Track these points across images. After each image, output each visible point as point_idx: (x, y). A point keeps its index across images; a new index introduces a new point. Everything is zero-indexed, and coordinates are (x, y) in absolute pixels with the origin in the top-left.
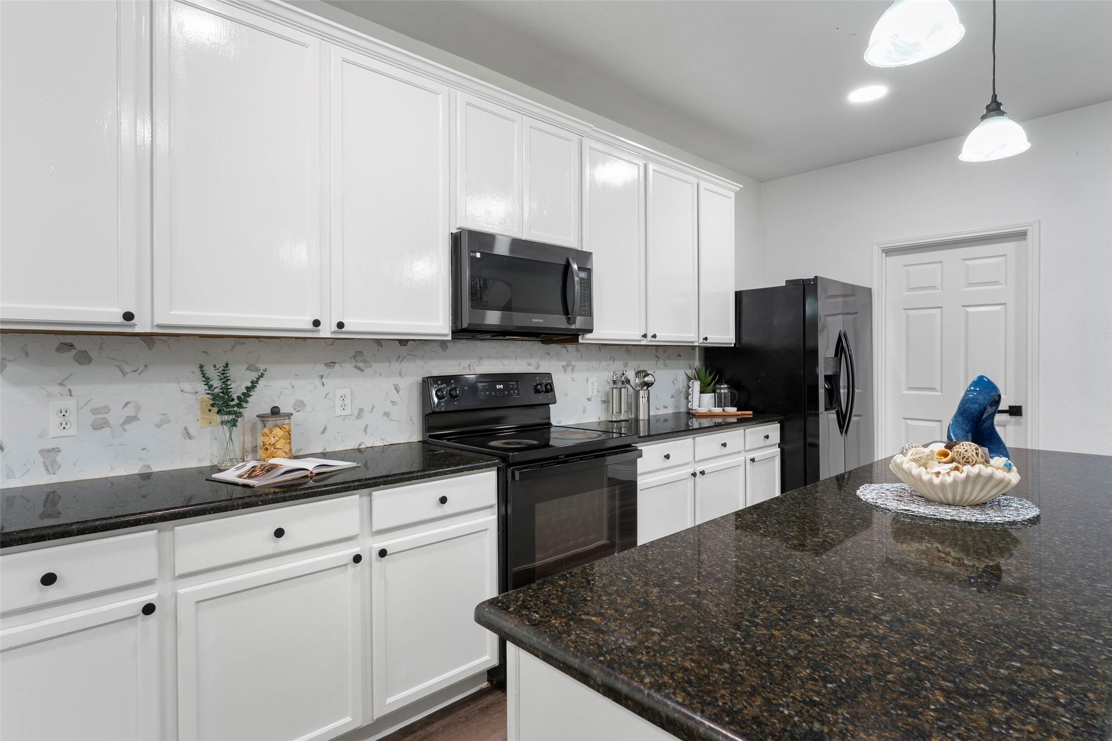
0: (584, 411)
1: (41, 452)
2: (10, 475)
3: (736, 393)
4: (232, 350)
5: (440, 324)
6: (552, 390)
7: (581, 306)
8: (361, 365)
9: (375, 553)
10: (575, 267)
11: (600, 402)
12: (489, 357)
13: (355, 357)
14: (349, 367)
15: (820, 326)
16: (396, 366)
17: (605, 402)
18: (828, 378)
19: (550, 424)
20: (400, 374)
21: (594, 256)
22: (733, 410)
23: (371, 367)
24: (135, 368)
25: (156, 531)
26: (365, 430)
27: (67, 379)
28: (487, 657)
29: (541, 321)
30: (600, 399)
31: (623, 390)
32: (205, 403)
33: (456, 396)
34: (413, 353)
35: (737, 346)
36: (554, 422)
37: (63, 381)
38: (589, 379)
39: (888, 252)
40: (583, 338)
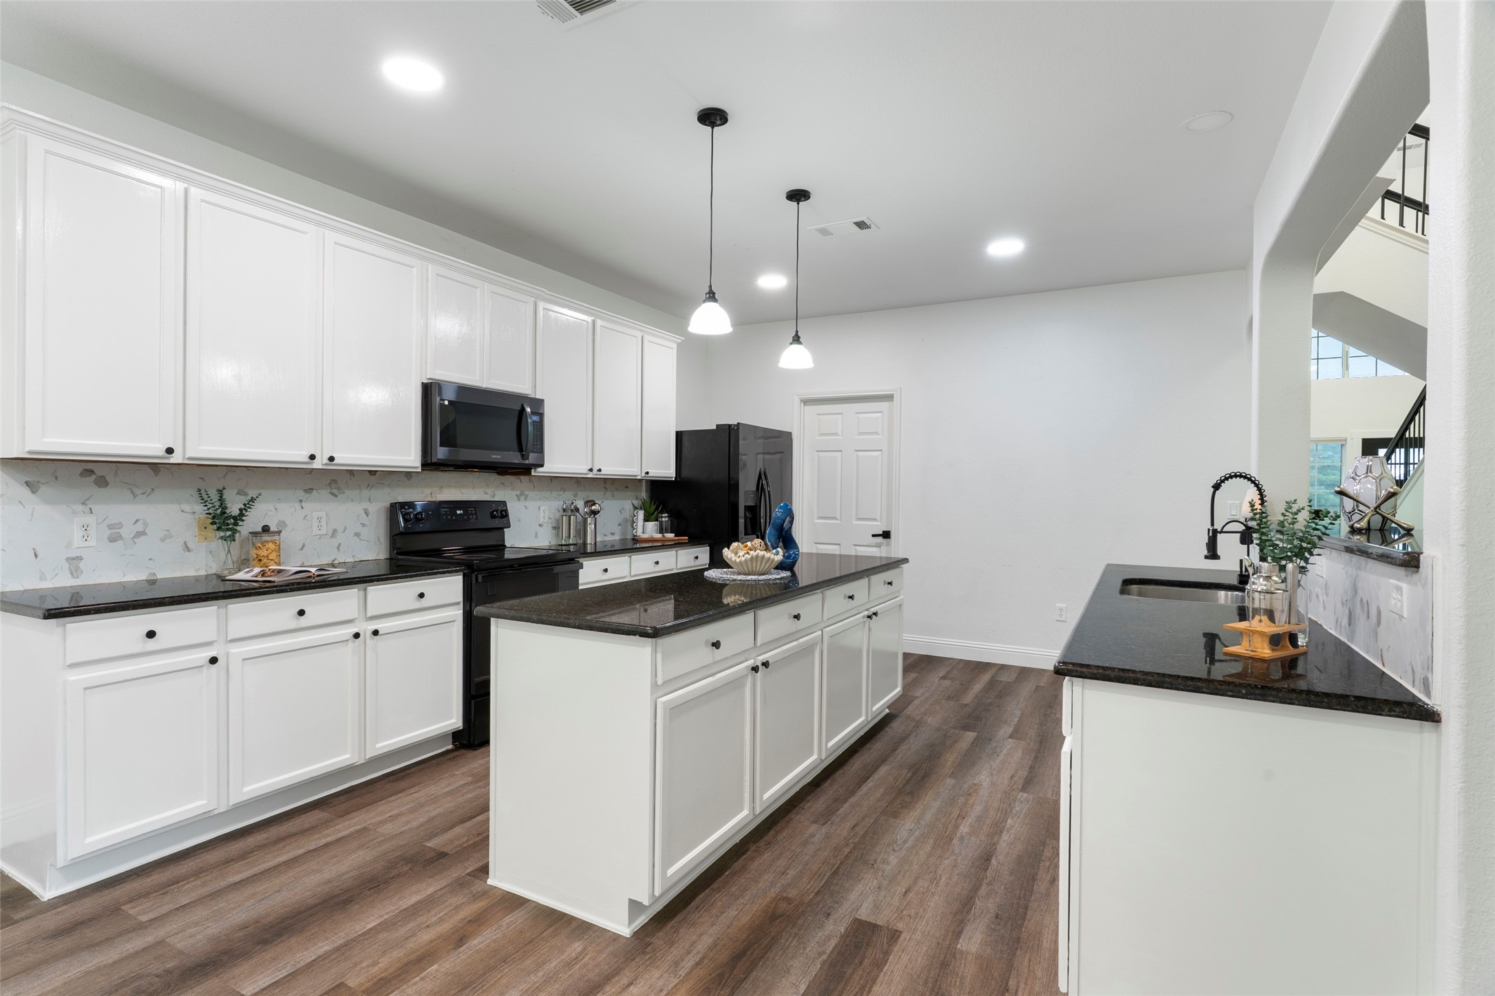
0: (536, 536)
1: (68, 559)
2: (43, 577)
3: (675, 521)
4: (224, 477)
5: (412, 458)
6: (507, 515)
7: (534, 445)
8: (335, 491)
9: (369, 633)
10: (528, 410)
11: (551, 528)
12: (450, 486)
13: (330, 484)
14: (325, 493)
15: (741, 464)
16: (365, 493)
17: (555, 528)
18: (747, 508)
19: (504, 546)
20: (370, 499)
21: (546, 404)
22: (671, 536)
23: (344, 493)
24: (144, 491)
25: (216, 607)
26: (338, 548)
27: (88, 499)
28: (453, 721)
29: (499, 457)
30: (550, 525)
31: (572, 517)
32: (201, 522)
33: (422, 519)
34: (381, 482)
35: (678, 479)
36: (508, 544)
37: (86, 500)
38: (541, 508)
39: (806, 402)
40: (535, 472)
